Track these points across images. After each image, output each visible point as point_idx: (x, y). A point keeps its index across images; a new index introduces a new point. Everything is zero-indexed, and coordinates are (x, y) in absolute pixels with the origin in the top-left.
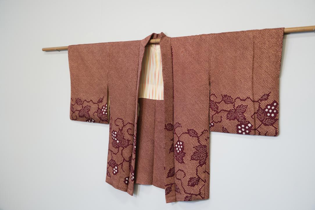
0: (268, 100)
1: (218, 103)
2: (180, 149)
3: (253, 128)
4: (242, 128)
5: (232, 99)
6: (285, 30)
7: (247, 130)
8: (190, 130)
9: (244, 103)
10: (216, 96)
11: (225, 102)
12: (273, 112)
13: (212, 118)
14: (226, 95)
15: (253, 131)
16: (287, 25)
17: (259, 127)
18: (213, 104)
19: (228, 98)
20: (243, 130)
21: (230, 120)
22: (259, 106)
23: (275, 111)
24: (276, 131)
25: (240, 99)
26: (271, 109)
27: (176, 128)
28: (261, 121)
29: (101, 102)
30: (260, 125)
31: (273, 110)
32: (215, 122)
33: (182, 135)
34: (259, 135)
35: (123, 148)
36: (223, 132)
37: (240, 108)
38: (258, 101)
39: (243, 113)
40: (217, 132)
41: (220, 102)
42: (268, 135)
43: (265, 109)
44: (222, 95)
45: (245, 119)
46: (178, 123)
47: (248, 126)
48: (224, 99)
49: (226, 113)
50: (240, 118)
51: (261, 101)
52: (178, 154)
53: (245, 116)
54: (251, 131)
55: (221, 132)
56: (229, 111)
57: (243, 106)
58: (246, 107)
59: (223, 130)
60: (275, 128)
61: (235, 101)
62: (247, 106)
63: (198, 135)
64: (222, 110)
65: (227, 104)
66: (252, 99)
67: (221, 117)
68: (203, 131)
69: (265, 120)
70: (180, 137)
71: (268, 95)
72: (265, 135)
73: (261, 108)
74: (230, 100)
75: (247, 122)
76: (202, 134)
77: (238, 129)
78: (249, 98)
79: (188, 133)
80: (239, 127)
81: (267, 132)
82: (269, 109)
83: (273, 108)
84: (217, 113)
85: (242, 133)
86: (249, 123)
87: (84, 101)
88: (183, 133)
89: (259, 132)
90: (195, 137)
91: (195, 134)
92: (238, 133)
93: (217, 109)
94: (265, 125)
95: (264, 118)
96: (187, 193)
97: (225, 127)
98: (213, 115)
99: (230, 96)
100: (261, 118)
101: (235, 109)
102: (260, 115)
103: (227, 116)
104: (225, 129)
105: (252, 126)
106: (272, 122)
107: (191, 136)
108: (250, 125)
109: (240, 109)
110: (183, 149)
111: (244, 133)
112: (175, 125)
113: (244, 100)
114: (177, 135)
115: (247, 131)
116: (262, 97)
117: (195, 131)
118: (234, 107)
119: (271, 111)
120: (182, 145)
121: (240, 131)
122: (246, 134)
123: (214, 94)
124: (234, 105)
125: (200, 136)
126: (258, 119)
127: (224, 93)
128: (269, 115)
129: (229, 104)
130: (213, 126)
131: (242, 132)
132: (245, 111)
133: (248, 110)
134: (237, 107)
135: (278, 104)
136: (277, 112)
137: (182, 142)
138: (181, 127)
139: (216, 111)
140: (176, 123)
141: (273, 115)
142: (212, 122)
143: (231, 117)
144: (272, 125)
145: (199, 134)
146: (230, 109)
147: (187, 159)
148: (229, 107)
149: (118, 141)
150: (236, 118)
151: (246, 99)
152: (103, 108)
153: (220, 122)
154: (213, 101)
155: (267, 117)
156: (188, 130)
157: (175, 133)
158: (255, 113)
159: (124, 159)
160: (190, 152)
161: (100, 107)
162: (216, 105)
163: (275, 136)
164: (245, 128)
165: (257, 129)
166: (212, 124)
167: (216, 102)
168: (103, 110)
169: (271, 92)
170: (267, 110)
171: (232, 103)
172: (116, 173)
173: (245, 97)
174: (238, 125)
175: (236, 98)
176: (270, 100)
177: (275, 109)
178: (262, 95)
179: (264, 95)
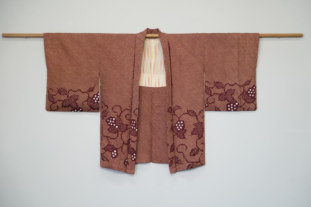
0: (250, 85)
1: (211, 88)
2: (181, 128)
3: (239, 106)
4: (231, 106)
5: (223, 85)
6: (260, 35)
7: (235, 107)
8: (190, 111)
9: (232, 88)
10: (209, 83)
11: (217, 87)
12: (253, 94)
13: (207, 100)
14: (218, 82)
15: (239, 108)
16: (261, 32)
17: (244, 104)
18: (208, 89)
19: (219, 84)
20: (232, 107)
21: (221, 101)
22: (244, 89)
23: (254, 93)
24: (256, 107)
25: (229, 85)
26: (252, 91)
27: (176, 110)
28: (245, 100)
29: (92, 91)
30: (244, 103)
31: (253, 92)
32: (209, 103)
33: (182, 115)
34: (243, 111)
35: (122, 132)
36: (215, 111)
37: (229, 91)
38: (243, 86)
39: (232, 95)
40: (211, 111)
41: (213, 87)
42: (250, 110)
43: (248, 91)
44: (214, 82)
45: (233, 99)
46: (178, 106)
47: (236, 105)
48: (216, 85)
49: (218, 96)
50: (229, 99)
51: (245, 86)
52: (179, 131)
53: (233, 97)
54: (238, 108)
55: (213, 111)
56: (221, 94)
57: (232, 89)
58: (234, 91)
59: (215, 109)
60: (255, 105)
61: (225, 86)
62: (235, 89)
63: (196, 114)
64: (215, 93)
65: (219, 89)
66: (239, 84)
67: (214, 99)
68: (201, 111)
69: (248, 99)
70: (180, 117)
71: (250, 81)
72: (248, 110)
73: (245, 91)
74: (221, 85)
75: (235, 101)
76: (200, 113)
77: (228, 108)
78: (237, 84)
79: (188, 113)
80: (229, 106)
81: (249, 108)
82: (250, 92)
83: (253, 90)
84: (211, 96)
85: (230, 111)
86: (236, 102)
87: (69, 91)
88: (184, 114)
89: (243, 108)
90: (194, 116)
91: (193, 113)
92: (228, 110)
93: (211, 93)
94: (248, 103)
95: (247, 98)
96: (190, 162)
97: (217, 107)
98: (208, 98)
99: (221, 83)
100: (245, 98)
101: (225, 92)
102: (244, 96)
103: (219, 98)
104: (218, 108)
105: (239, 104)
106: (253, 100)
107: (190, 115)
108: (237, 104)
109: (229, 93)
110: (183, 127)
111: (232, 110)
112: (174, 108)
113: (233, 85)
114: (176, 116)
115: (235, 109)
116: (245, 83)
117: (194, 111)
118: (224, 91)
119: (252, 93)
120: (183, 124)
121: (229, 109)
122: (234, 110)
123: (208, 81)
124: (225, 89)
125: (198, 115)
126: (243, 99)
127: (216, 80)
128: (250, 95)
129: (220, 88)
130: (208, 106)
131: (231, 109)
132: (233, 94)
133: (235, 92)
134: (227, 91)
135: (256, 88)
136: (256, 93)
137: (182, 121)
138: (181, 109)
139: (210, 94)
140: (176, 106)
141: (253, 95)
142: (207, 104)
143: (222, 98)
144: (253, 102)
145: (198, 113)
146: (221, 93)
147: (188, 134)
148: (221, 91)
149: (117, 127)
150: (227, 99)
151: (234, 84)
152: (94, 97)
153: (213, 103)
154: (208, 87)
155: (249, 97)
156: (188, 111)
157: (175, 115)
158: (240, 95)
159: (124, 143)
160: (190, 128)
161: (91, 96)
162: (210, 90)
163: (255, 110)
164: (233, 106)
165: (242, 106)
166: (207, 105)
167: (210, 88)
168: (94, 99)
169: (251, 79)
170: (249, 92)
171: (223, 88)
172: (116, 156)
173: (233, 83)
174: (227, 105)
175: (226, 84)
176: (251, 85)
177: (254, 91)
178: (245, 81)
179: (247, 81)
